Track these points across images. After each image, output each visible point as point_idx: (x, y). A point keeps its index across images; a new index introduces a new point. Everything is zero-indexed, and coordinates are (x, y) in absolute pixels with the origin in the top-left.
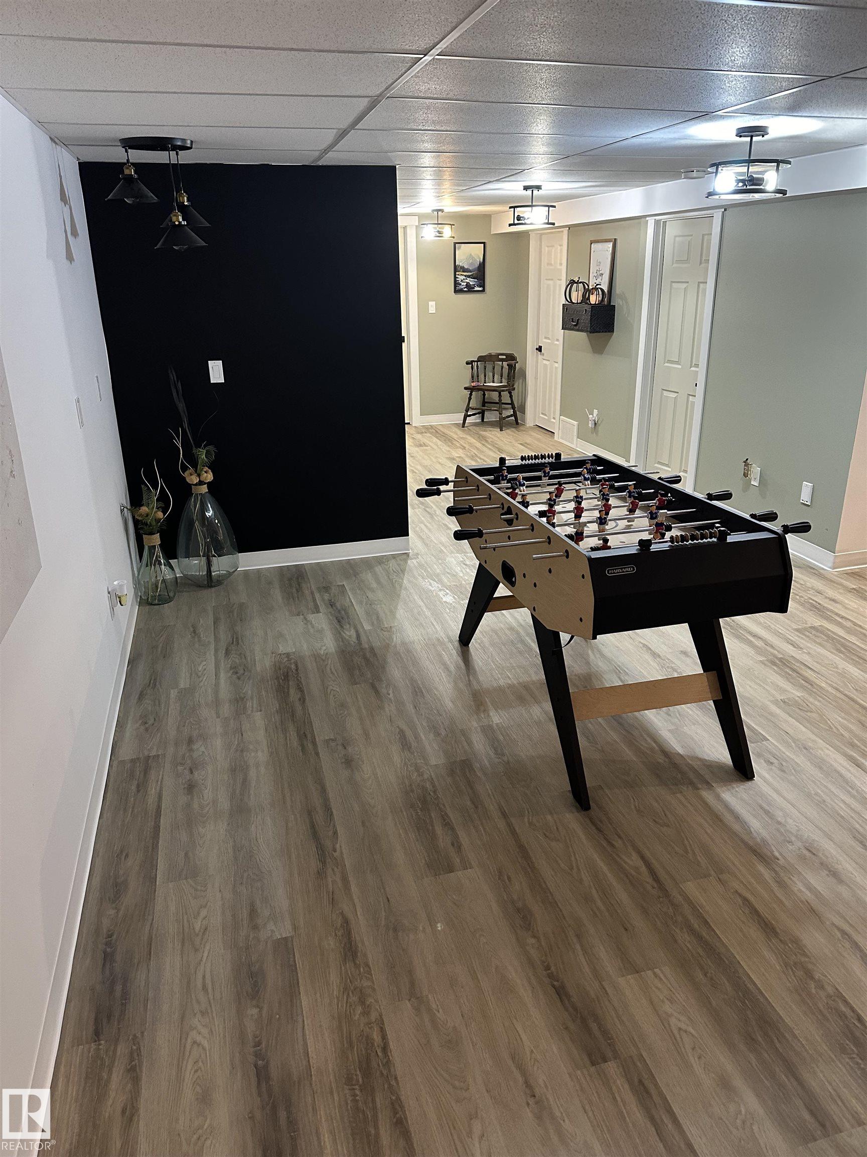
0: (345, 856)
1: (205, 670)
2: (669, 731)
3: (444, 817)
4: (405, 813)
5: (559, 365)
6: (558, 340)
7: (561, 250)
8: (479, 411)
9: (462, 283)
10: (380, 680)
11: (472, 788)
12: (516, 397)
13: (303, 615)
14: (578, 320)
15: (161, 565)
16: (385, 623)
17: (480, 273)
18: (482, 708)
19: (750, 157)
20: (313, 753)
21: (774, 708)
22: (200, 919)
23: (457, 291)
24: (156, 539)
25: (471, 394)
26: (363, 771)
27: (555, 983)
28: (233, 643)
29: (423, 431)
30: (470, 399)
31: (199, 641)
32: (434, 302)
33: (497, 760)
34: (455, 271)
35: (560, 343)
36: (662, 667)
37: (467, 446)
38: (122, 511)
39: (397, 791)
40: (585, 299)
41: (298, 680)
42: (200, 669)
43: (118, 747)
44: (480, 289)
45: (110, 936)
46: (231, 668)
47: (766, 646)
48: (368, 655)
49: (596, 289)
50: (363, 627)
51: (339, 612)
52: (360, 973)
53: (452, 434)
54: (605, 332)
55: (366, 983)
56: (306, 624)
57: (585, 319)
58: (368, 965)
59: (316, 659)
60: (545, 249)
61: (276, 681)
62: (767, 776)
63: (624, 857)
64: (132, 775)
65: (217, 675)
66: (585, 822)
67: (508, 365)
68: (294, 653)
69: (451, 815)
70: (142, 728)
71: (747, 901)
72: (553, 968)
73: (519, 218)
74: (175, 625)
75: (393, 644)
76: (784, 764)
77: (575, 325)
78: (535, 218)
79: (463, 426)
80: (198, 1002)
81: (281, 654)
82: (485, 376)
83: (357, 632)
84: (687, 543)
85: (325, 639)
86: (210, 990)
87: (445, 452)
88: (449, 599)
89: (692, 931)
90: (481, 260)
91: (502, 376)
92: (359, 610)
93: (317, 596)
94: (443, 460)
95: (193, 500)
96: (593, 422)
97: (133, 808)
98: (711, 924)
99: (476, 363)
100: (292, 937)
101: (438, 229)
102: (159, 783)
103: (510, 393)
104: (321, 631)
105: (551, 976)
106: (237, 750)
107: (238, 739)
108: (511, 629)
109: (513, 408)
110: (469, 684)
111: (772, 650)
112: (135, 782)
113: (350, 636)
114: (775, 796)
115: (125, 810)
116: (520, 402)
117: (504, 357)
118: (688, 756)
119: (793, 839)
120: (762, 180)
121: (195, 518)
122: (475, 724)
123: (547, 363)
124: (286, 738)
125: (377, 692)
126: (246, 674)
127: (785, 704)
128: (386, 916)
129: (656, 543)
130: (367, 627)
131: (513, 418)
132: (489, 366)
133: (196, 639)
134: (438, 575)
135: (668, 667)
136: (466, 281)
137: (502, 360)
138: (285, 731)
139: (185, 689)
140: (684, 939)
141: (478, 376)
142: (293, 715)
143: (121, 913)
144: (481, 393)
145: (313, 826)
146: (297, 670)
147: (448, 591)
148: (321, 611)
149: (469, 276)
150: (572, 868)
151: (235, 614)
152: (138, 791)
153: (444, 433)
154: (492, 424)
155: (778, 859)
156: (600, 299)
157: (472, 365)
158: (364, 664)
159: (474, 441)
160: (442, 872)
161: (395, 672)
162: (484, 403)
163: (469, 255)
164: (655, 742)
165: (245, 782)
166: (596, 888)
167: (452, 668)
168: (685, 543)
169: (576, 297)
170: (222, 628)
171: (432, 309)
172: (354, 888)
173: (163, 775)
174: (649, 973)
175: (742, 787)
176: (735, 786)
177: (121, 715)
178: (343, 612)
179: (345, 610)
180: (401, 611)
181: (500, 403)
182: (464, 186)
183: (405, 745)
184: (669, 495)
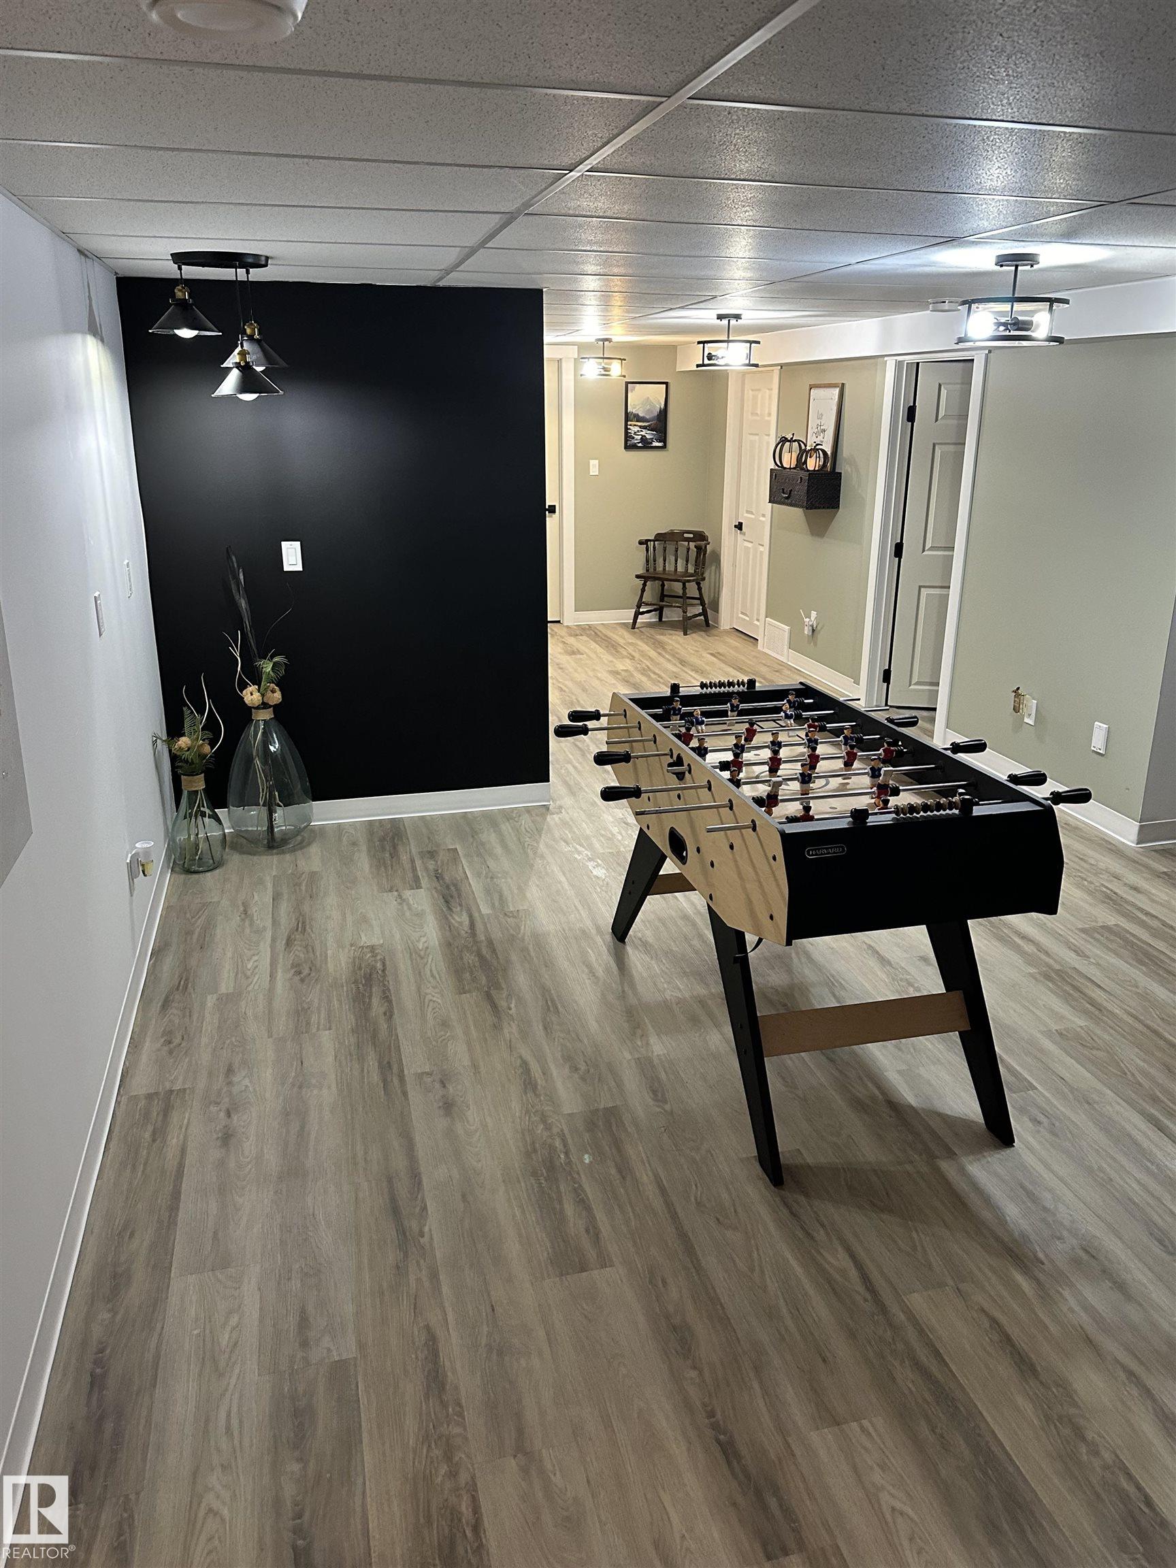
0: (436, 1244)
1: (257, 967)
2: (899, 1072)
3: (578, 1192)
4: (523, 1184)
5: (765, 550)
6: (764, 516)
7: (770, 397)
8: (655, 607)
9: (636, 437)
10: (498, 987)
11: (619, 1150)
12: (707, 590)
13: (397, 891)
14: (791, 491)
15: (205, 816)
16: (510, 905)
17: (660, 423)
18: (639, 1032)
19: (1014, 294)
20: (399, 1092)
21: (1047, 1044)
22: (228, 1329)
23: (629, 446)
24: (199, 783)
25: (644, 585)
26: (468, 1122)
27: (722, 1437)
28: (297, 929)
29: (578, 632)
30: (643, 590)
31: (251, 925)
32: (597, 461)
33: (658, 1110)
34: (627, 420)
35: (767, 520)
36: (893, 979)
37: (637, 655)
38: (154, 743)
39: (514, 1151)
40: (801, 464)
41: (384, 985)
42: (249, 967)
43: (129, 1075)
44: (660, 444)
45: (101, 1351)
46: (293, 966)
47: (1039, 953)
48: (484, 951)
49: (815, 450)
50: (480, 911)
51: (448, 887)
52: (447, 1416)
53: (617, 638)
54: (828, 508)
55: (457, 1430)
56: (400, 904)
57: (801, 490)
58: (460, 1405)
59: (411, 954)
60: (749, 394)
61: (353, 986)
62: (1031, 1139)
63: (825, 1254)
64: (146, 1115)
65: (272, 976)
66: (775, 1201)
67: (696, 547)
68: (381, 946)
69: (586, 1187)
70: (166, 1048)
71: (997, 1324)
72: (719, 1416)
73: (710, 357)
74: (219, 902)
75: (520, 936)
76: (1057, 1124)
77: (787, 498)
78: (732, 356)
79: (633, 628)
80: (218, 1450)
81: (363, 947)
82: (665, 561)
83: (471, 916)
84: (918, 816)
85: (425, 926)
86: (236, 1433)
87: (606, 662)
88: (600, 872)
89: (918, 1366)
90: (663, 406)
91: (687, 561)
92: (476, 886)
93: (418, 863)
94: (604, 675)
95: (252, 728)
96: (811, 628)
97: (145, 1164)
98: (945, 1357)
99: (652, 543)
100: (355, 1358)
101: (603, 365)
102: (183, 1130)
103: (698, 584)
104: (420, 915)
105: (715, 1427)
106: (293, 1085)
107: (296, 1069)
108: (686, 917)
109: (703, 604)
110: (623, 996)
111: (1047, 959)
112: (150, 1128)
113: (461, 923)
114: (1040, 1168)
115: (134, 1167)
116: (712, 596)
117: (691, 536)
118: (923, 1109)
119: (1065, 1233)
120: (1031, 323)
121: (254, 754)
122: (628, 1056)
123: (749, 545)
124: (363, 1071)
125: (494, 1007)
126: (313, 974)
127: (1063, 1037)
128: (488, 1332)
129: (876, 814)
130: (485, 910)
131: (702, 617)
132: (671, 547)
133: (247, 923)
134: (587, 838)
135: (901, 980)
136: (641, 433)
137: (688, 540)
138: (361, 1059)
139: (227, 994)
140: (906, 1377)
141: (655, 561)
142: (374, 1036)
143: (119, 1317)
144: (658, 583)
145: (393, 1200)
146: (383, 971)
147: (600, 862)
148: (423, 885)
149: (645, 428)
150: (752, 1270)
151: (303, 888)
152: (154, 1141)
153: (606, 636)
154: (673, 625)
155: (1043, 1264)
156: (821, 463)
157: (647, 546)
158: (477, 964)
159: (648, 648)
160: (571, 1271)
161: (521, 979)
162: (662, 597)
163: (646, 399)
164: (879, 1088)
165: (302, 1132)
166: (784, 1299)
167: (600, 972)
168: (915, 814)
169: (789, 460)
170: (284, 907)
171: (594, 467)
172: (445, 1289)
173: (189, 1120)
174: (854, 1425)
175: (998, 1156)
176: (985, 1154)
177: (136, 1029)
178: (452, 888)
179: (455, 885)
180: (534, 889)
181: (684, 597)
182: (637, 313)
183: (529, 1084)
184: (900, 743)
